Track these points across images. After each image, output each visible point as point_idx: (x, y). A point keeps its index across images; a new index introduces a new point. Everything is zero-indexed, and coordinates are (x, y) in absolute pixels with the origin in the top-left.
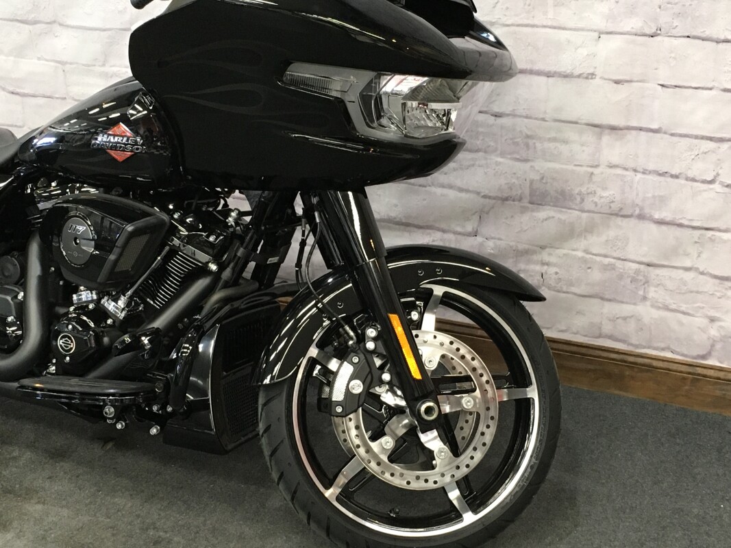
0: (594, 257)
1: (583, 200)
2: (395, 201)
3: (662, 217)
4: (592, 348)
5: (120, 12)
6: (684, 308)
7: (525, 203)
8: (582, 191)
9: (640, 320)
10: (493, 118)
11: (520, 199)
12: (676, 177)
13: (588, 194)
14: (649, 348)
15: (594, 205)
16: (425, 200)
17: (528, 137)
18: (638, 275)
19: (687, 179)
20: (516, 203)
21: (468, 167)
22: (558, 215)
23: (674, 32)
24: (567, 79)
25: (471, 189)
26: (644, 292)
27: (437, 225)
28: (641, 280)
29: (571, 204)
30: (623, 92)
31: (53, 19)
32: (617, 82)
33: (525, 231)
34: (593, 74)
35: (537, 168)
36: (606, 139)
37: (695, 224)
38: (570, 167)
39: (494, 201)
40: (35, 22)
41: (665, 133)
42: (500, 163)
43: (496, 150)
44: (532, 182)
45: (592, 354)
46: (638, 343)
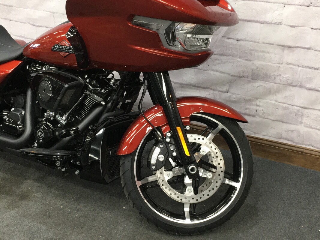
0: (279, 103)
1: (275, 78)
2: (193, 77)
3: (310, 87)
4: (277, 143)
7: (249, 79)
8: (275, 74)
9: (298, 132)
10: (236, 41)
11: (247, 77)
13: (277, 76)
14: (302, 144)
15: (280, 81)
16: (205, 76)
17: (251, 50)
18: (298, 112)
20: (246, 79)
21: (225, 63)
22: (264, 85)
24: (269, 25)
25: (226, 72)
26: (301, 120)
27: (211, 87)
28: (300, 114)
29: (270, 80)
30: (294, 31)
32: (292, 27)
33: (249, 91)
34: (281, 23)
35: (255, 64)
36: (286, 51)
39: (236, 78)
41: (313, 50)
42: (239, 61)
43: (237, 55)
45: (277, 146)
46: (297, 142)
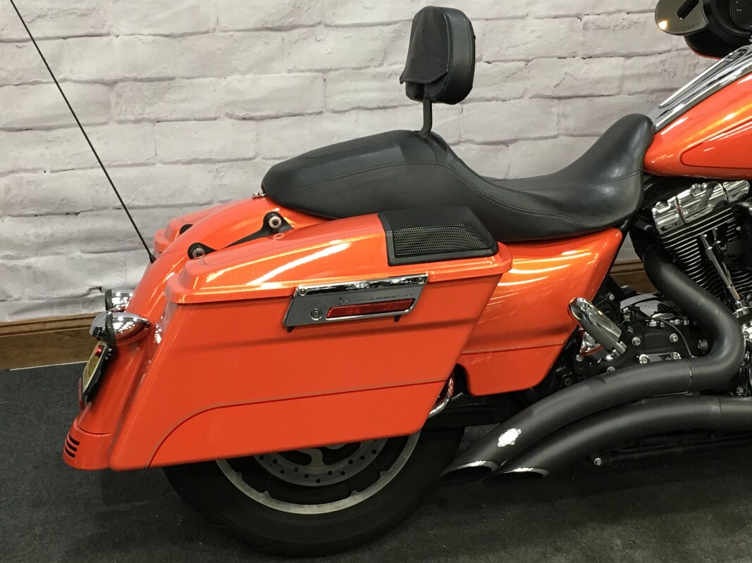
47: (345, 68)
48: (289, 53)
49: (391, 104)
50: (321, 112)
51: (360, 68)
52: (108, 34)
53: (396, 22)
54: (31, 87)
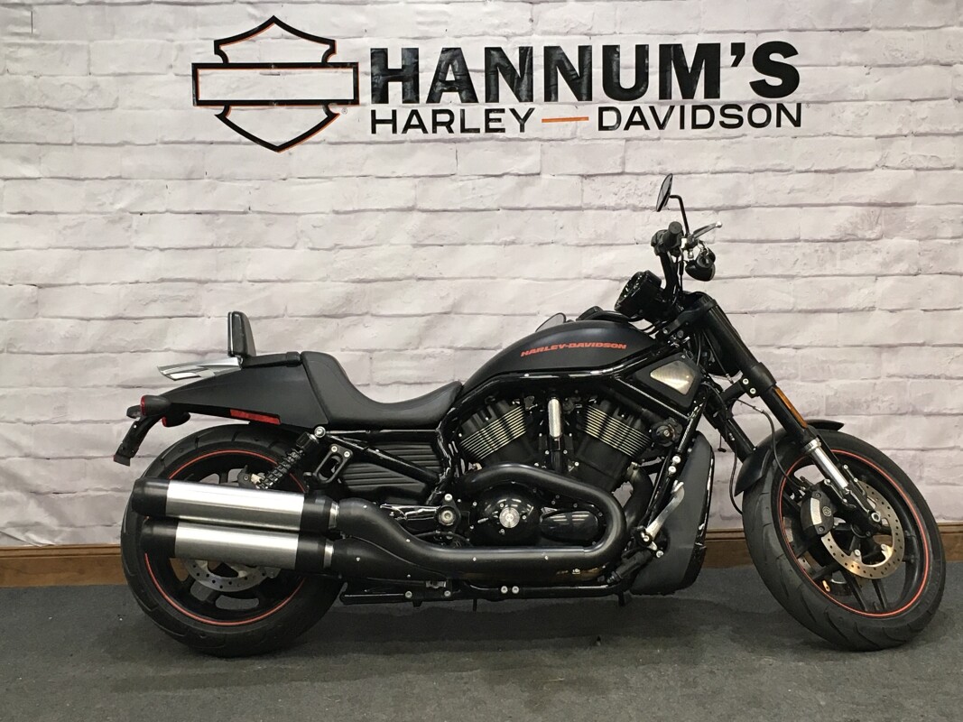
5: (442, 298)
6: (950, 481)
12: (939, 377)
19: (947, 378)
23: (930, 271)
31: (366, 311)
37: (955, 412)
38: (858, 381)
40: (345, 315)
44: (827, 398)
47: (386, 349)
48: (343, 336)
49: (426, 381)
50: (368, 385)
51: (400, 350)
52: (203, 316)
53: (429, 315)
54: (142, 354)
